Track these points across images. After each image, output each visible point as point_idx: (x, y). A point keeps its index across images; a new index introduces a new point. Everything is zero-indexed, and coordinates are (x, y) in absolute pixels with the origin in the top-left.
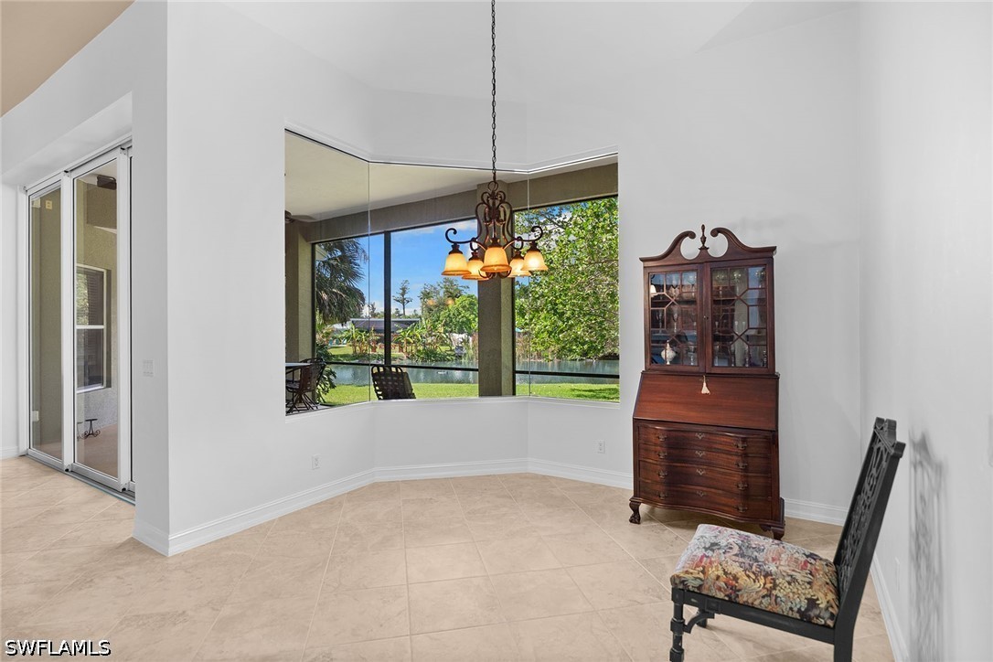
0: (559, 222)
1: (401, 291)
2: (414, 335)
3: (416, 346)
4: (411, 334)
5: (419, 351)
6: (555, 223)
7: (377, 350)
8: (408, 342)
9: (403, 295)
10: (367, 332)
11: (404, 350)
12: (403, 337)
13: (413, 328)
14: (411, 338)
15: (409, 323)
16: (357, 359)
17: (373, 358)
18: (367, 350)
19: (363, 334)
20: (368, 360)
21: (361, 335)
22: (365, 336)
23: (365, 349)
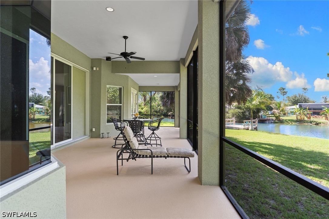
7: (311, 118)
12: (327, 113)
16: (298, 122)
17: (307, 122)
18: (304, 118)
19: (301, 110)
20: (304, 123)
21: (300, 111)
22: (302, 111)
23: (303, 117)
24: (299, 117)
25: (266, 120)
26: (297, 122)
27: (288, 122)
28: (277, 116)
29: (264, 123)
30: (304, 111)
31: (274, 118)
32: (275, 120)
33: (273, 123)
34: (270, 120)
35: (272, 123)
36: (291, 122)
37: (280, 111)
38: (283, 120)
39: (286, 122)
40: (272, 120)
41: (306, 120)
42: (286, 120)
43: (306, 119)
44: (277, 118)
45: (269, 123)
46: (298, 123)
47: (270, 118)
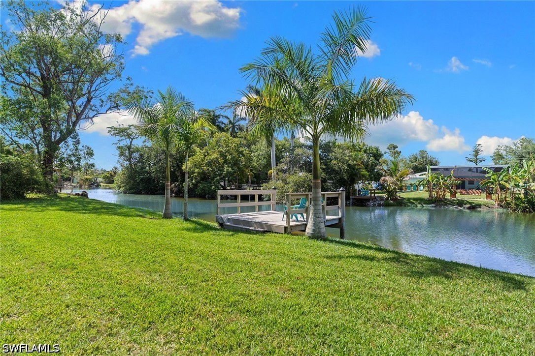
7: (457, 195)
12: (494, 182)
16: (433, 203)
17: (452, 203)
18: (444, 195)
19: (440, 177)
20: (446, 205)
23: (443, 193)
24: (434, 193)
25: (368, 200)
26: (430, 204)
27: (414, 203)
28: (392, 191)
29: (365, 206)
30: (446, 178)
31: (385, 195)
32: (387, 199)
33: (382, 205)
34: (376, 198)
35: (380, 205)
36: (419, 203)
37: (397, 180)
38: (403, 199)
39: (410, 204)
40: (381, 198)
41: (449, 200)
42: (409, 199)
43: (448, 196)
44: (391, 193)
45: (374, 205)
46: (433, 205)
47: (376, 195)
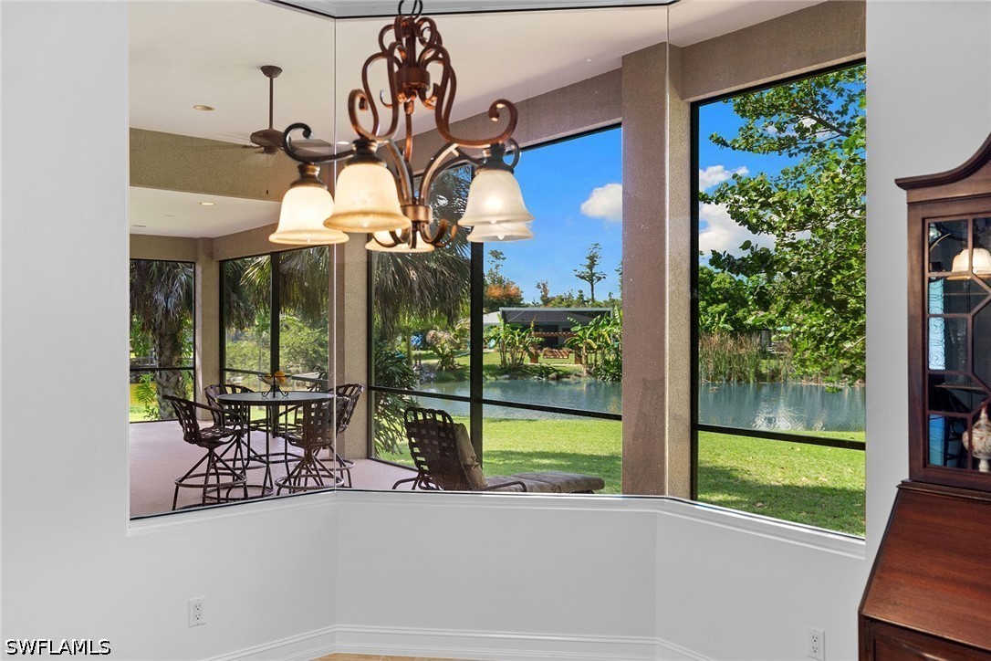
0: (841, 125)
1: (588, 262)
2: (600, 335)
3: (603, 354)
4: (595, 335)
5: (607, 362)
6: (833, 128)
7: (540, 359)
8: (590, 348)
9: (591, 267)
10: (522, 331)
11: (584, 361)
12: (582, 339)
13: (597, 323)
14: (595, 340)
15: (592, 315)
16: (506, 373)
17: (534, 371)
18: (522, 359)
19: (516, 332)
20: (525, 376)
21: (513, 334)
22: (519, 336)
23: (520, 357)
24: (508, 355)
26: (503, 374)
28: (447, 355)
30: (524, 334)
31: (437, 360)
32: (440, 369)
33: (431, 379)
34: (422, 368)
35: (428, 379)
37: (456, 337)
38: (464, 367)
40: (431, 368)
41: (527, 367)
43: (527, 361)
44: (445, 360)
46: (507, 376)
47: (423, 362)
